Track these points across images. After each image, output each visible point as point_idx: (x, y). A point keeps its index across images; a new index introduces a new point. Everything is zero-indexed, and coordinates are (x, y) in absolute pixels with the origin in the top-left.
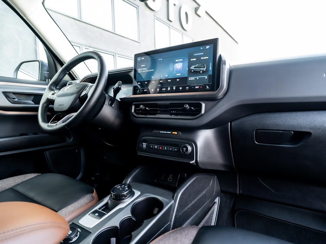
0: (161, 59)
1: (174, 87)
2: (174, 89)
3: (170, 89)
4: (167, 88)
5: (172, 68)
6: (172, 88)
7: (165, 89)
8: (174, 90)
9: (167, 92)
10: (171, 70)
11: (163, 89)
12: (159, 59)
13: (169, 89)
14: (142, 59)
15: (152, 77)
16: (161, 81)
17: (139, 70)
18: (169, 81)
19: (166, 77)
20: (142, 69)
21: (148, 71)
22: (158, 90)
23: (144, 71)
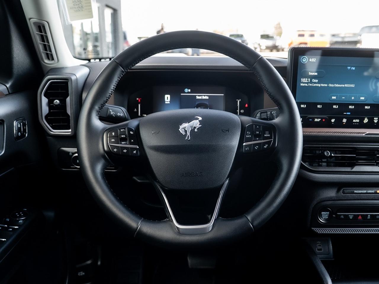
0: (354, 68)
1: (375, 118)
2: (376, 121)
3: (368, 121)
4: (362, 120)
5: (374, 87)
6: (371, 120)
7: (358, 121)
8: (376, 123)
9: (361, 125)
10: (371, 90)
11: (354, 121)
12: (349, 68)
13: (366, 121)
14: (310, 60)
15: (334, 98)
16: (350, 107)
17: (304, 80)
18: (366, 107)
19: (362, 101)
20: (311, 80)
21: (326, 85)
22: (345, 120)
23: (315, 85)
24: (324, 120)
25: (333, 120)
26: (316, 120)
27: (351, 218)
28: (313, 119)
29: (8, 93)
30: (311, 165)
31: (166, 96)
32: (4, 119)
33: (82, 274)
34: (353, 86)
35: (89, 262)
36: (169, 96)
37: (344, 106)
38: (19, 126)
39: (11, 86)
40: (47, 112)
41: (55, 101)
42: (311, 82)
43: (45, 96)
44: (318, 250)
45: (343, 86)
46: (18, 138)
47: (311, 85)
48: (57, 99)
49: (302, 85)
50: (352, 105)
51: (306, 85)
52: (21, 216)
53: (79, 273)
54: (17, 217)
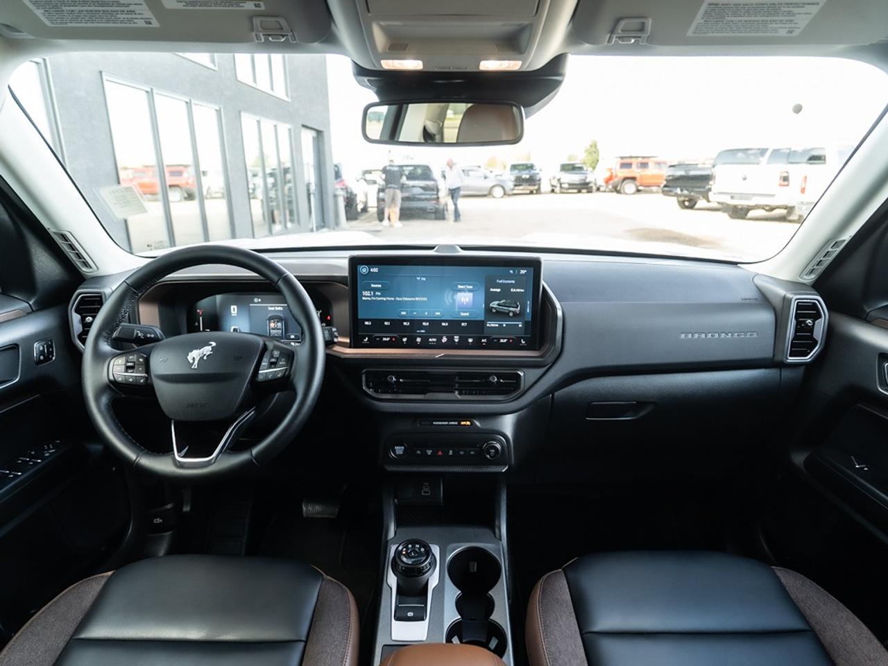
0: (424, 279)
1: (455, 337)
2: (457, 341)
3: (447, 340)
4: (440, 339)
5: (451, 301)
6: (451, 339)
7: (435, 340)
8: (456, 343)
9: (439, 346)
10: (448, 304)
11: (430, 340)
12: (418, 278)
13: (444, 340)
14: (371, 270)
15: (403, 313)
16: (424, 324)
17: (366, 293)
18: (443, 324)
19: (438, 316)
20: (374, 293)
21: (393, 299)
22: (419, 340)
23: (379, 299)
24: (394, 339)
25: (405, 340)
26: (384, 339)
27: (429, 454)
28: (381, 338)
29: (31, 311)
30: (376, 391)
31: (232, 307)
32: (18, 343)
33: (159, 521)
34: (425, 299)
35: (169, 506)
36: (235, 307)
37: (416, 323)
38: (41, 348)
39: (35, 303)
40: (81, 330)
41: (87, 319)
42: (375, 296)
43: (76, 312)
44: (424, 492)
45: (414, 299)
46: (39, 362)
47: (374, 299)
48: (90, 316)
49: (364, 298)
50: (426, 321)
51: (369, 299)
52: (49, 449)
53: (155, 520)
54: (44, 450)
